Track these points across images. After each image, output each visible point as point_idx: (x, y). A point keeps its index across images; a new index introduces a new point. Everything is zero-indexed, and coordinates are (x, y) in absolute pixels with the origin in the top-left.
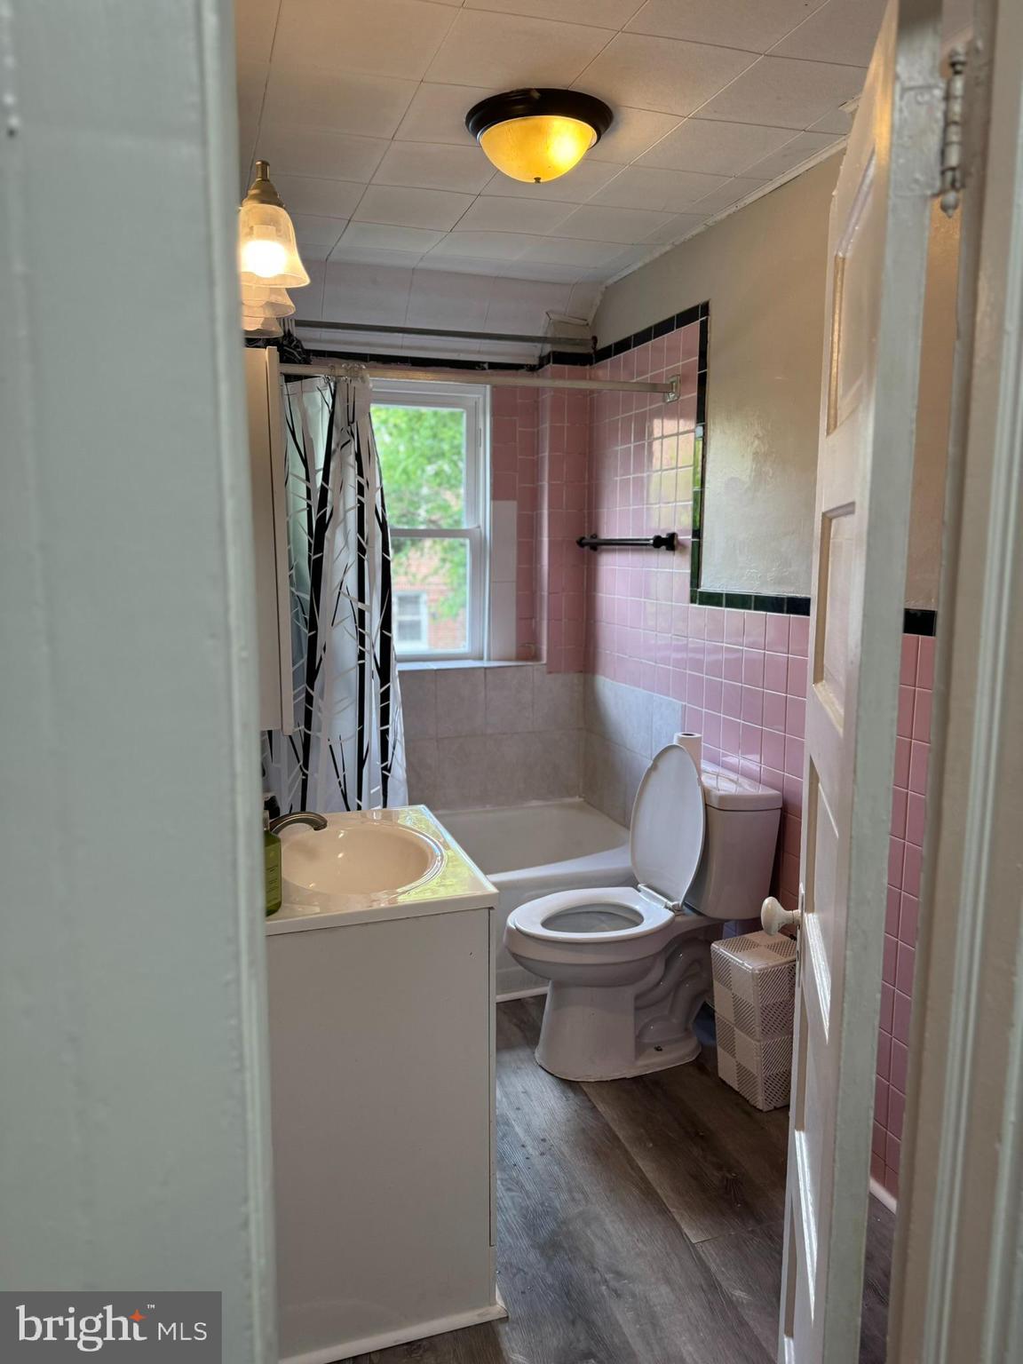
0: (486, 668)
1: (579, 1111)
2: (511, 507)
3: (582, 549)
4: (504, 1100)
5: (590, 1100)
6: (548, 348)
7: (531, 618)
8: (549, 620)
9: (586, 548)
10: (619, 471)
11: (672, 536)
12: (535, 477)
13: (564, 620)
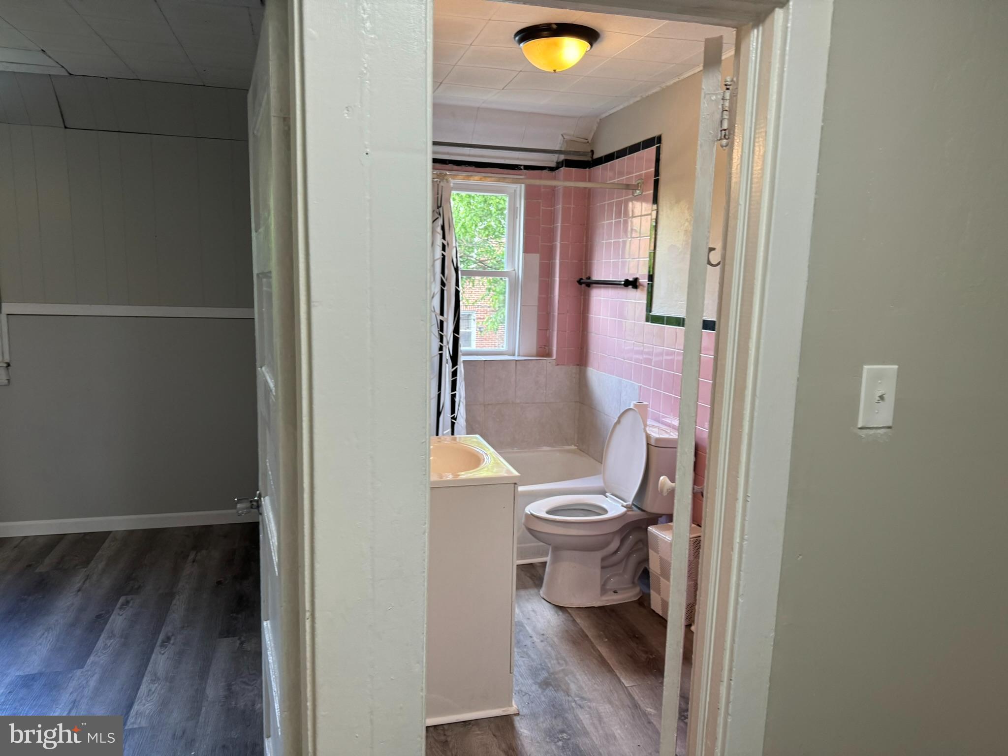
0: (516, 361)
1: (565, 622)
2: (536, 258)
3: (579, 286)
4: (520, 614)
5: (572, 617)
6: (562, 157)
7: (547, 330)
8: (558, 331)
9: (583, 285)
10: (605, 237)
11: (636, 280)
12: (552, 239)
13: (567, 331)
